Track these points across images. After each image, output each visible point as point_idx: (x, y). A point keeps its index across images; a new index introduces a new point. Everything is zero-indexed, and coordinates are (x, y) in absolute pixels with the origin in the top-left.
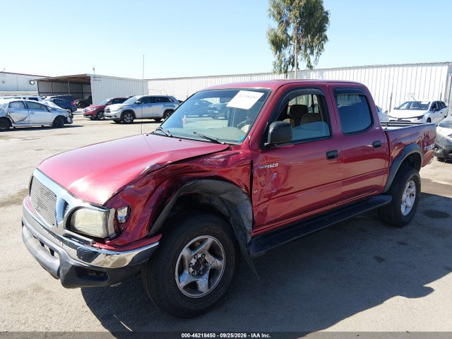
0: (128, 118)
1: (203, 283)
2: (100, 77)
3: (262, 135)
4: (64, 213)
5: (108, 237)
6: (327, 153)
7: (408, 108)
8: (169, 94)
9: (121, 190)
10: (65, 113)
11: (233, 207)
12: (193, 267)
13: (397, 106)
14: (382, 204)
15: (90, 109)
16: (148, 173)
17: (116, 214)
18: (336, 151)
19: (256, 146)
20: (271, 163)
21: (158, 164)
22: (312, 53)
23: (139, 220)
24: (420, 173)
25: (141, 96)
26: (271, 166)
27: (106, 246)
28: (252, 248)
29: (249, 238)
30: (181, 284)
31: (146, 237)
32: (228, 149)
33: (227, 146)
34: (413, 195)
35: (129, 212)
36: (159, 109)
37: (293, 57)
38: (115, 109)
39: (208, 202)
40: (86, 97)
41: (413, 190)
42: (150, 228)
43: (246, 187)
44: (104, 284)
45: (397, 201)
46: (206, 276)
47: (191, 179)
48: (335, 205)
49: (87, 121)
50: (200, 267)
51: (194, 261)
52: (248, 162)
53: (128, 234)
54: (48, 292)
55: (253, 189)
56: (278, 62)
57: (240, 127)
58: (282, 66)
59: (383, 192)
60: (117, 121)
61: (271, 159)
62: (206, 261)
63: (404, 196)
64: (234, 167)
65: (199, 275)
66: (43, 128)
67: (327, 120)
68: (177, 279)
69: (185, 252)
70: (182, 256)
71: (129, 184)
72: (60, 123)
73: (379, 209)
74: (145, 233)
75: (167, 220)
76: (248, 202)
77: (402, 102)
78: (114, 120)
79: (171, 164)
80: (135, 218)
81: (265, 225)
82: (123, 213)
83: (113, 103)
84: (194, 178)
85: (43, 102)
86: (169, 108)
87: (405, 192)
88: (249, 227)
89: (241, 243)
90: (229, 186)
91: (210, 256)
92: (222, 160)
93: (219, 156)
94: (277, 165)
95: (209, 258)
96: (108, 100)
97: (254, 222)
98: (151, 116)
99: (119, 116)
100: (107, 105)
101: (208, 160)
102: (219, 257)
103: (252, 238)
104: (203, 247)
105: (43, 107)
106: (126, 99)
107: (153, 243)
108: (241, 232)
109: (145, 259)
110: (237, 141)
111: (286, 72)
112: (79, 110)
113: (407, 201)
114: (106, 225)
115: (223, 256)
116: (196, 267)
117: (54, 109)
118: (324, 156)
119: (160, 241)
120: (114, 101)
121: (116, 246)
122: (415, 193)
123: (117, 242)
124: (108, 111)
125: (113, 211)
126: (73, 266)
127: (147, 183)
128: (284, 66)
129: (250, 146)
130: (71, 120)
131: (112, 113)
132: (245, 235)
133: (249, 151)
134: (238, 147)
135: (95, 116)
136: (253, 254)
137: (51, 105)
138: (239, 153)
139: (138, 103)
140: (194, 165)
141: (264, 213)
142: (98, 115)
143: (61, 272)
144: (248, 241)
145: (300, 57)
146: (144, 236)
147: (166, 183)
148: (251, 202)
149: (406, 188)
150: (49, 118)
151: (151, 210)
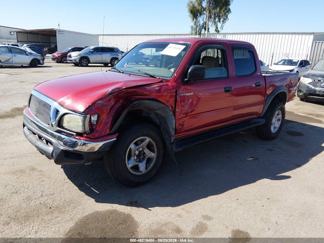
0: (84, 62)
1: (142, 166)
2: (63, 31)
3: (183, 74)
4: (56, 117)
5: (85, 133)
6: (225, 88)
7: (284, 64)
8: (115, 46)
9: (94, 104)
10: (39, 57)
11: (163, 119)
12: (137, 156)
13: (276, 62)
14: (258, 124)
15: (56, 54)
16: (111, 94)
17: (90, 118)
18: (231, 87)
19: (179, 81)
20: (188, 93)
21: (117, 88)
22: (220, 21)
23: (105, 123)
24: (285, 106)
25: (95, 47)
26: (188, 94)
27: (84, 138)
28: (174, 146)
29: (173, 139)
30: (129, 166)
31: (109, 135)
32: (161, 82)
33: (161, 80)
34: (280, 120)
35: (98, 118)
36: (107, 57)
37: (205, 23)
38: (75, 55)
39: (147, 115)
40: (53, 46)
41: (280, 116)
42: (111, 129)
43: (172, 107)
44: (82, 162)
45: (269, 123)
46: (145, 162)
47: (137, 100)
48: (228, 123)
49: (54, 64)
50: (141, 156)
51: (137, 152)
52: (174, 91)
53: (97, 131)
54: (41, 171)
55: (176, 109)
56: (194, 26)
57: (169, 69)
58: (198, 30)
59: (259, 117)
60: (76, 64)
61: (188, 90)
62: (144, 153)
63: (274, 120)
64: (165, 94)
65: (140, 161)
66: (22, 67)
67: (226, 66)
68: (127, 162)
69: (132, 146)
70: (130, 148)
71: (99, 100)
72: (35, 64)
73: (257, 127)
74: (108, 132)
75: (120, 126)
76: (173, 117)
77: (280, 60)
78: (74, 63)
79: (125, 89)
80: (101, 122)
81: (183, 132)
82: (94, 118)
83: (73, 51)
84: (140, 99)
85: (22, 48)
86: (115, 56)
87: (274, 117)
88: (173, 132)
89: (168, 142)
90: (161, 105)
91: (147, 150)
92: (158, 88)
93: (155, 86)
94: (192, 94)
95: (147, 151)
96: (70, 49)
97: (176, 130)
98: (101, 62)
99: (78, 61)
100: (69, 52)
101: (148, 88)
102: (153, 151)
103: (175, 140)
104: (143, 144)
105: (22, 52)
106: (83, 48)
107: (113, 138)
108: (167, 136)
109: (108, 148)
110: (167, 77)
111: (200, 34)
112: (47, 55)
113: (275, 124)
114: (84, 125)
115: (156, 150)
116: (138, 156)
117: (31, 54)
118: (223, 90)
119: (117, 137)
120: (74, 50)
121: (90, 138)
122: (281, 119)
123: (90, 136)
124: (70, 57)
125: (88, 116)
126: (62, 150)
127: (110, 100)
128: (199, 30)
129: (176, 80)
130: (43, 62)
131: (73, 58)
132: (170, 137)
133: (175, 84)
134: (167, 81)
135: (60, 60)
136: (175, 149)
137: (29, 50)
138: (168, 85)
139: (92, 52)
140: (140, 90)
141: (182, 125)
142: (62, 59)
143: (54, 154)
144: (172, 141)
145: (210, 24)
146: (107, 133)
147: (121, 101)
148: (175, 116)
149: (276, 115)
150: (27, 60)
151: (111, 118)
